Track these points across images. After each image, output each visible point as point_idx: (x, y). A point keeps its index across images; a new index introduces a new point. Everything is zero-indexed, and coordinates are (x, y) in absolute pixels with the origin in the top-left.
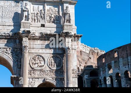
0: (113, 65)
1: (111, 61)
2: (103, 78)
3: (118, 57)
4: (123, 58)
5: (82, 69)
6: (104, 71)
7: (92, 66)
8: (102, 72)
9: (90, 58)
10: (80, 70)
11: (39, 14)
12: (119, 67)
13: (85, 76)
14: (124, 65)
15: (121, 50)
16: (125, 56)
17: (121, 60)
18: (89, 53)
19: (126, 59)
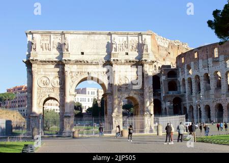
0: (192, 66)
1: (190, 62)
2: (181, 80)
3: (198, 58)
4: (203, 60)
5: (159, 67)
6: (183, 72)
7: (170, 66)
8: (180, 73)
9: (169, 53)
10: (157, 69)
11: (124, 45)
12: (199, 69)
13: (162, 77)
14: (204, 67)
15: (201, 50)
16: (205, 57)
17: (200, 61)
18: (168, 47)
19: (206, 61)
